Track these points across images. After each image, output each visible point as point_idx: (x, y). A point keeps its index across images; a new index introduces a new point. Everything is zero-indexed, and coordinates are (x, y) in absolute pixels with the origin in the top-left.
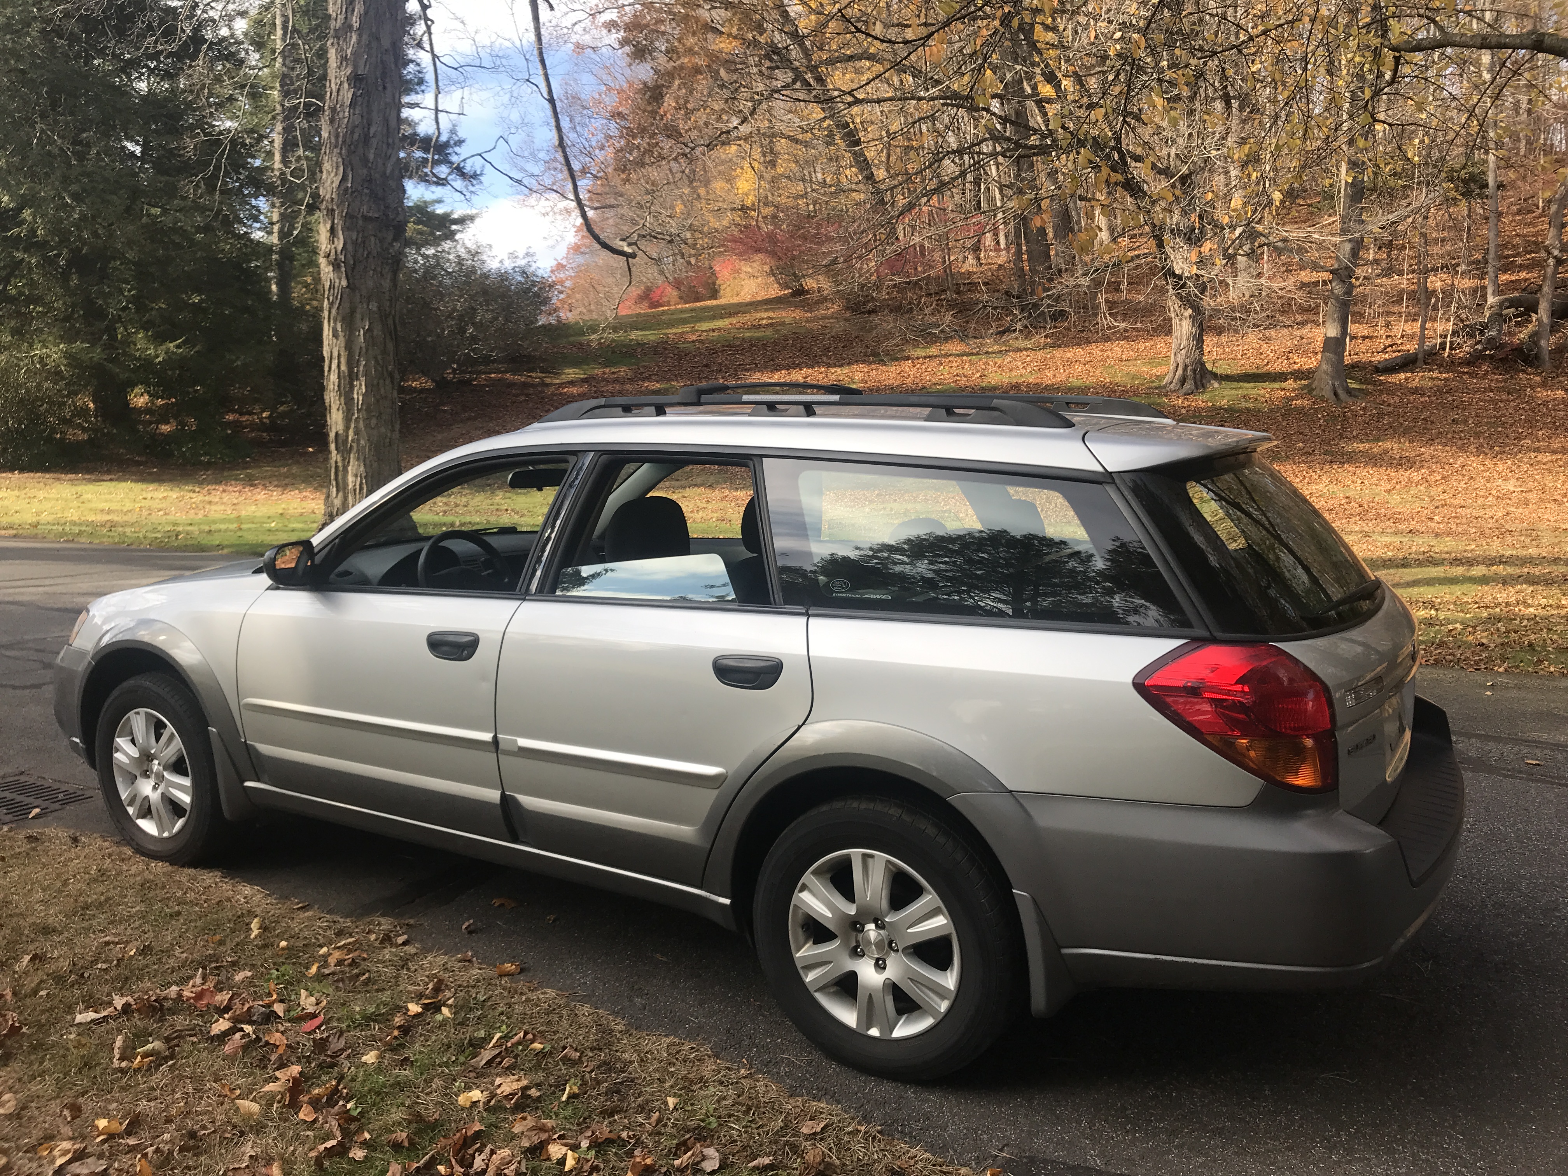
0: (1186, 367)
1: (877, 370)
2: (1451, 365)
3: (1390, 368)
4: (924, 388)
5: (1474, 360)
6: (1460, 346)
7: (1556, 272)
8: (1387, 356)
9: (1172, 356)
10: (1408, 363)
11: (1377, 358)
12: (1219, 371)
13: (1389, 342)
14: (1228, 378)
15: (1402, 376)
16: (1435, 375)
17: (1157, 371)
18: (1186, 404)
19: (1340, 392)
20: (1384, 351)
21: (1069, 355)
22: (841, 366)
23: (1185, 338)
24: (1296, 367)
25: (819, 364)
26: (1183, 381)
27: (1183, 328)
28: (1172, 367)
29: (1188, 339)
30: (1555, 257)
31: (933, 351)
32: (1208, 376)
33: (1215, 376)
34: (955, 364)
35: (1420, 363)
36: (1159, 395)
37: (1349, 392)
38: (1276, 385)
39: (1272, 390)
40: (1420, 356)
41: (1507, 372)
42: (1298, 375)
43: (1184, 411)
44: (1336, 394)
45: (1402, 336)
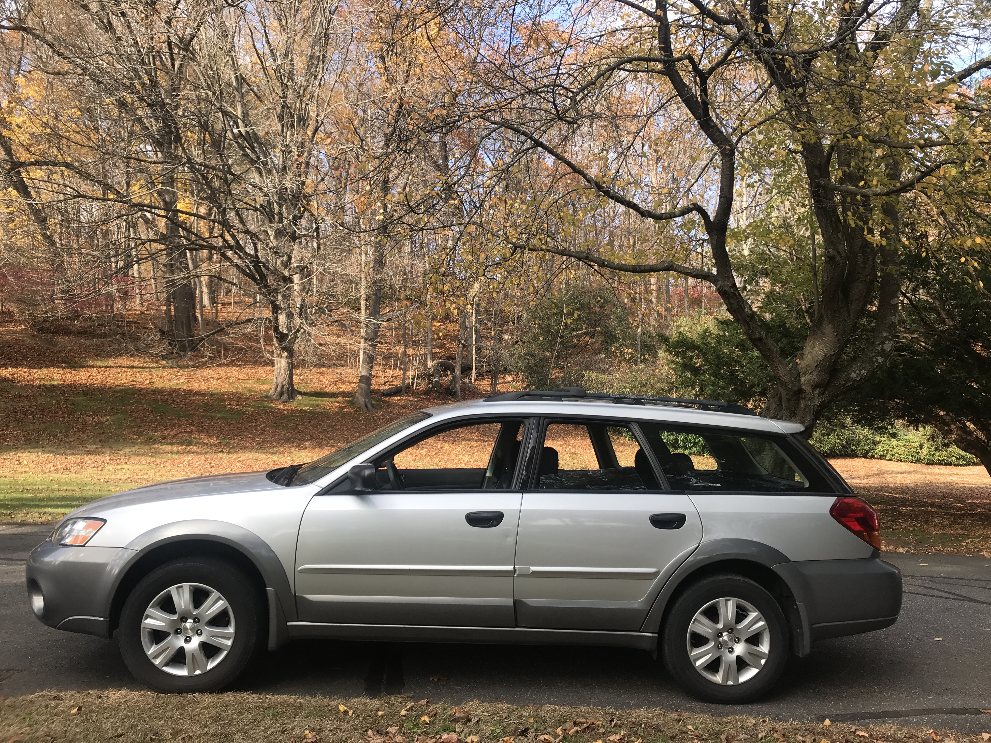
0: (283, 386)
1: (71, 373)
2: (417, 394)
3: (390, 394)
4: (111, 388)
5: (427, 392)
6: (420, 385)
7: (462, 351)
8: (386, 387)
9: (275, 379)
10: (397, 392)
11: (382, 388)
12: (300, 390)
13: (386, 380)
14: (305, 394)
15: (396, 398)
16: (411, 398)
17: (265, 387)
18: (285, 408)
19: (369, 405)
20: (384, 384)
21: (205, 373)
22: (40, 368)
23: (282, 369)
24: (341, 390)
25: (22, 366)
26: (281, 394)
27: (282, 363)
28: (274, 386)
29: (285, 370)
30: (463, 344)
31: (110, 363)
32: (296, 392)
33: (300, 393)
34: (128, 373)
35: (403, 392)
36: (268, 401)
37: (373, 405)
38: (333, 400)
39: (332, 402)
40: (403, 389)
41: (443, 400)
42: (344, 394)
43: (285, 412)
44: (366, 406)
45: (392, 377)
